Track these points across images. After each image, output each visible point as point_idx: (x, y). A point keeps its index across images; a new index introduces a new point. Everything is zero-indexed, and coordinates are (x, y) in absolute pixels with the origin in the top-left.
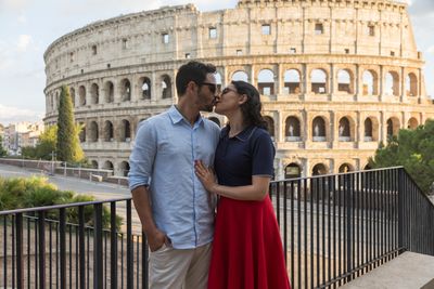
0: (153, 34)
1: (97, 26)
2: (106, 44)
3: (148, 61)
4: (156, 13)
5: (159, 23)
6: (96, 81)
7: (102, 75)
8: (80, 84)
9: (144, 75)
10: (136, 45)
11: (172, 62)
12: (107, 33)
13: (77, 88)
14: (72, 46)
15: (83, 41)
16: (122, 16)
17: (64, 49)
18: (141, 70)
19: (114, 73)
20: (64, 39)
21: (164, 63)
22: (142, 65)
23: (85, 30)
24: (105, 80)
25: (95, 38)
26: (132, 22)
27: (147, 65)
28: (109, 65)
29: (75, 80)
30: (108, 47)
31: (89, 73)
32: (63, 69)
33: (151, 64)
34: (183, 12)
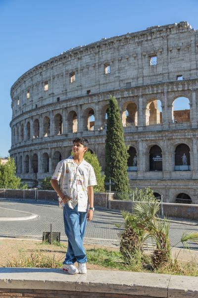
0: (140, 57)
1: (76, 53)
2: (85, 70)
3: (133, 85)
4: (143, 34)
5: (145, 44)
6: (74, 109)
7: (81, 102)
8: (57, 112)
9: (129, 100)
10: (119, 70)
11: (162, 84)
12: (87, 59)
13: (52, 117)
14: (47, 74)
15: (59, 68)
16: (104, 40)
17: (37, 78)
18: (126, 94)
19: (95, 99)
20: (38, 69)
21: (152, 86)
22: (127, 89)
23: (63, 58)
24: (85, 108)
25: (73, 64)
26: (116, 45)
27: (133, 89)
28: (89, 92)
29: (50, 109)
30: (87, 73)
31: (66, 101)
32: (35, 98)
33: (137, 88)
34: (174, 31)
